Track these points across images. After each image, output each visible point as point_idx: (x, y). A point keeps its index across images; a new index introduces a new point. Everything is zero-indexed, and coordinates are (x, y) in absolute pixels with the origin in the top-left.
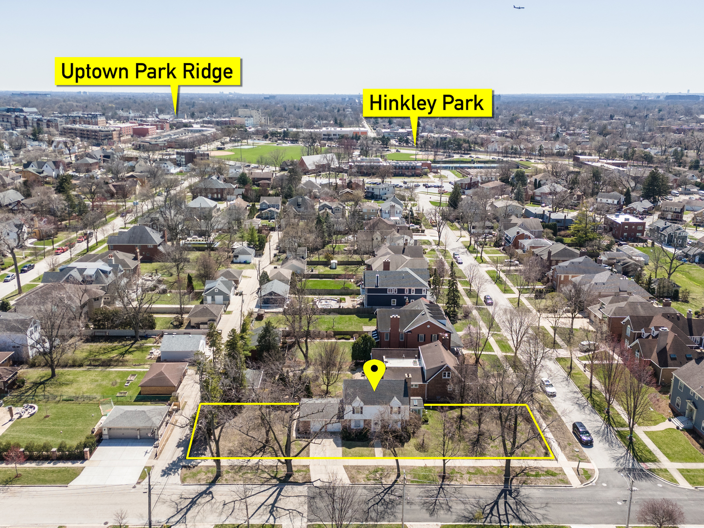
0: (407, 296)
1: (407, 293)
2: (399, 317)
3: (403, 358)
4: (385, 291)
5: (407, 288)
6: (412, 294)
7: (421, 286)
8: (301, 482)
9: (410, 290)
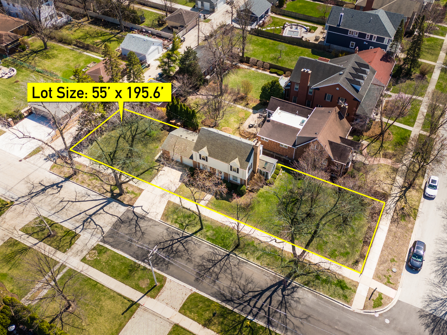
0: (367, 41)
1: (367, 39)
2: (310, 72)
3: (296, 114)
4: (346, 32)
5: (370, 34)
6: (373, 41)
7: (384, 35)
8: (125, 202)
9: (371, 36)
